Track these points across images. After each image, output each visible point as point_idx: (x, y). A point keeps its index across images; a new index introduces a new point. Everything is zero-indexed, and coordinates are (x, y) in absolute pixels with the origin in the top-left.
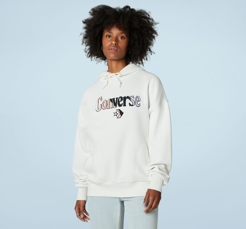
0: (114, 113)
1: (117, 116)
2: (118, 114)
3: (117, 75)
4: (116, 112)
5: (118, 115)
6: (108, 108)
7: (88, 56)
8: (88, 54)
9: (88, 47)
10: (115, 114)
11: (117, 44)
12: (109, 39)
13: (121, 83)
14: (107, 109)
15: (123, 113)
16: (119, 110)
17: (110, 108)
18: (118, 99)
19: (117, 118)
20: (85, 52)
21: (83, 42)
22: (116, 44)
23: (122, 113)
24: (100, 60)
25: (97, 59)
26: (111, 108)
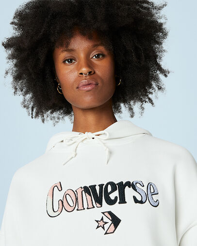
0: (97, 221)
1: (106, 229)
2: (106, 223)
3: (98, 135)
4: (102, 219)
5: (106, 226)
6: (80, 207)
7: (34, 114)
8: (32, 110)
9: (29, 96)
10: (100, 224)
11: (92, 73)
12: (72, 67)
13: (111, 153)
14: (77, 210)
15: (120, 221)
16: (110, 213)
17: (84, 209)
18: (104, 186)
19: (106, 233)
20: (25, 107)
21: (16, 89)
22: (90, 73)
23: (116, 221)
24: (61, 116)
25: (52, 115)
26: (88, 208)
